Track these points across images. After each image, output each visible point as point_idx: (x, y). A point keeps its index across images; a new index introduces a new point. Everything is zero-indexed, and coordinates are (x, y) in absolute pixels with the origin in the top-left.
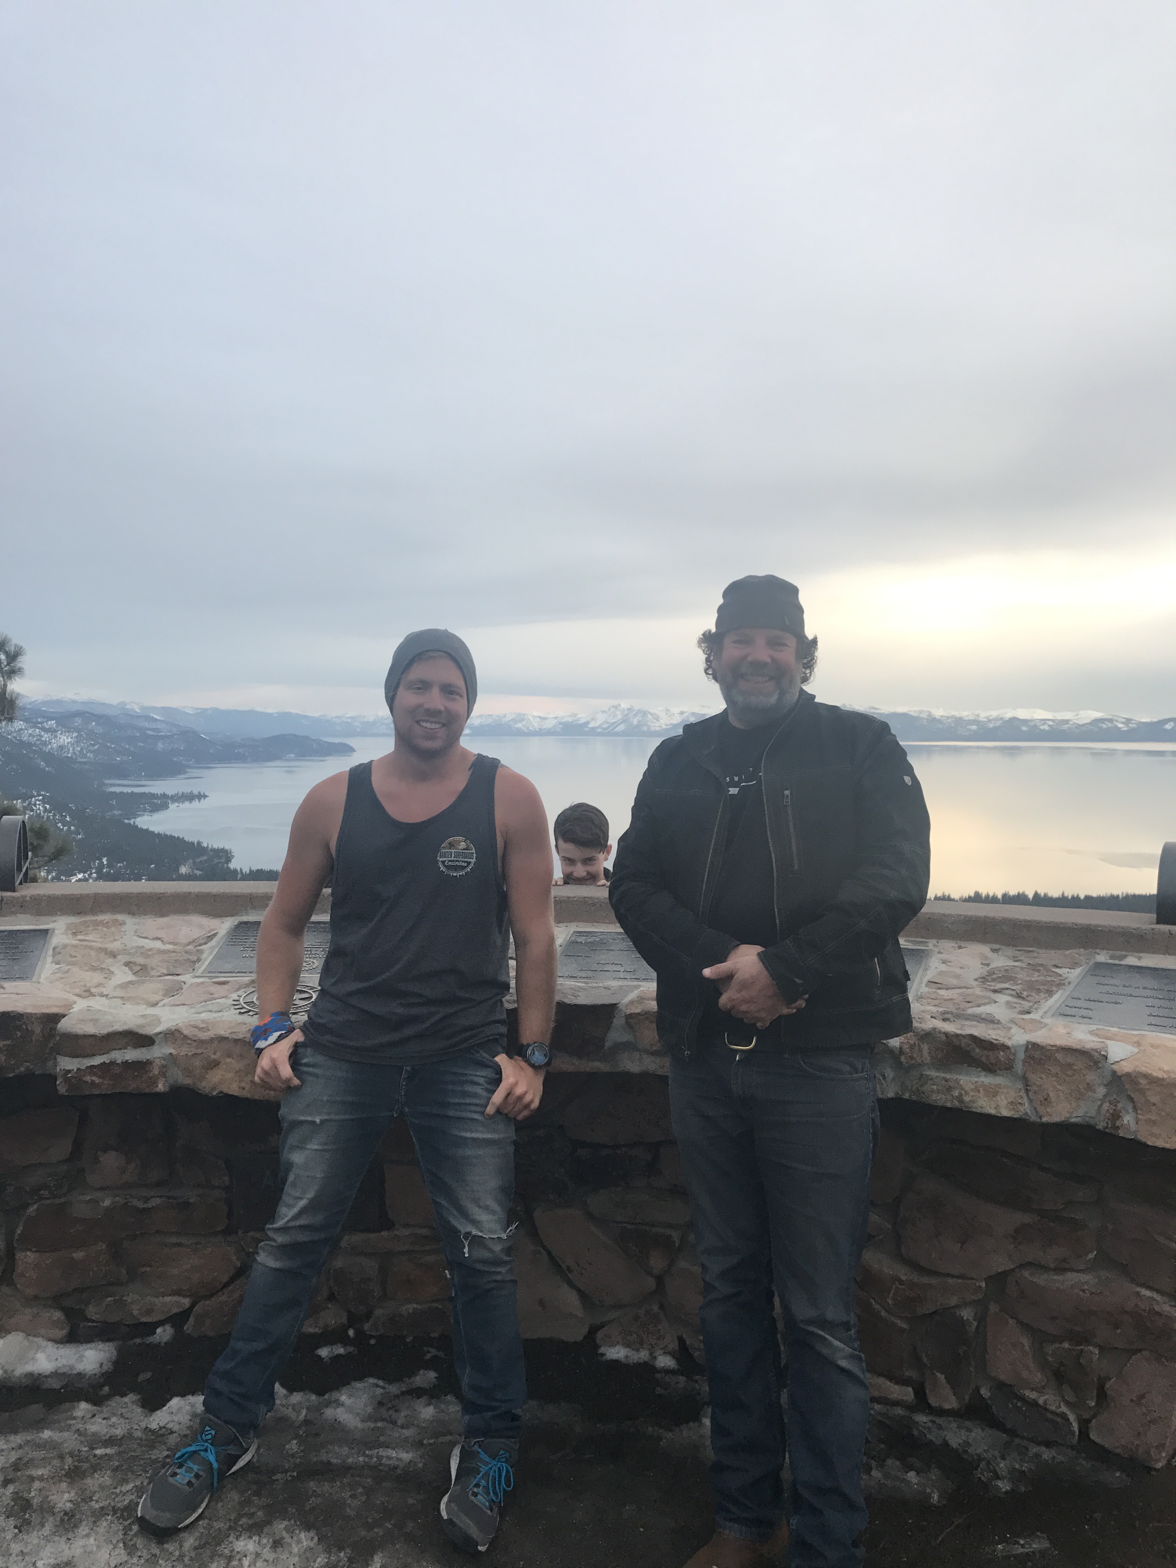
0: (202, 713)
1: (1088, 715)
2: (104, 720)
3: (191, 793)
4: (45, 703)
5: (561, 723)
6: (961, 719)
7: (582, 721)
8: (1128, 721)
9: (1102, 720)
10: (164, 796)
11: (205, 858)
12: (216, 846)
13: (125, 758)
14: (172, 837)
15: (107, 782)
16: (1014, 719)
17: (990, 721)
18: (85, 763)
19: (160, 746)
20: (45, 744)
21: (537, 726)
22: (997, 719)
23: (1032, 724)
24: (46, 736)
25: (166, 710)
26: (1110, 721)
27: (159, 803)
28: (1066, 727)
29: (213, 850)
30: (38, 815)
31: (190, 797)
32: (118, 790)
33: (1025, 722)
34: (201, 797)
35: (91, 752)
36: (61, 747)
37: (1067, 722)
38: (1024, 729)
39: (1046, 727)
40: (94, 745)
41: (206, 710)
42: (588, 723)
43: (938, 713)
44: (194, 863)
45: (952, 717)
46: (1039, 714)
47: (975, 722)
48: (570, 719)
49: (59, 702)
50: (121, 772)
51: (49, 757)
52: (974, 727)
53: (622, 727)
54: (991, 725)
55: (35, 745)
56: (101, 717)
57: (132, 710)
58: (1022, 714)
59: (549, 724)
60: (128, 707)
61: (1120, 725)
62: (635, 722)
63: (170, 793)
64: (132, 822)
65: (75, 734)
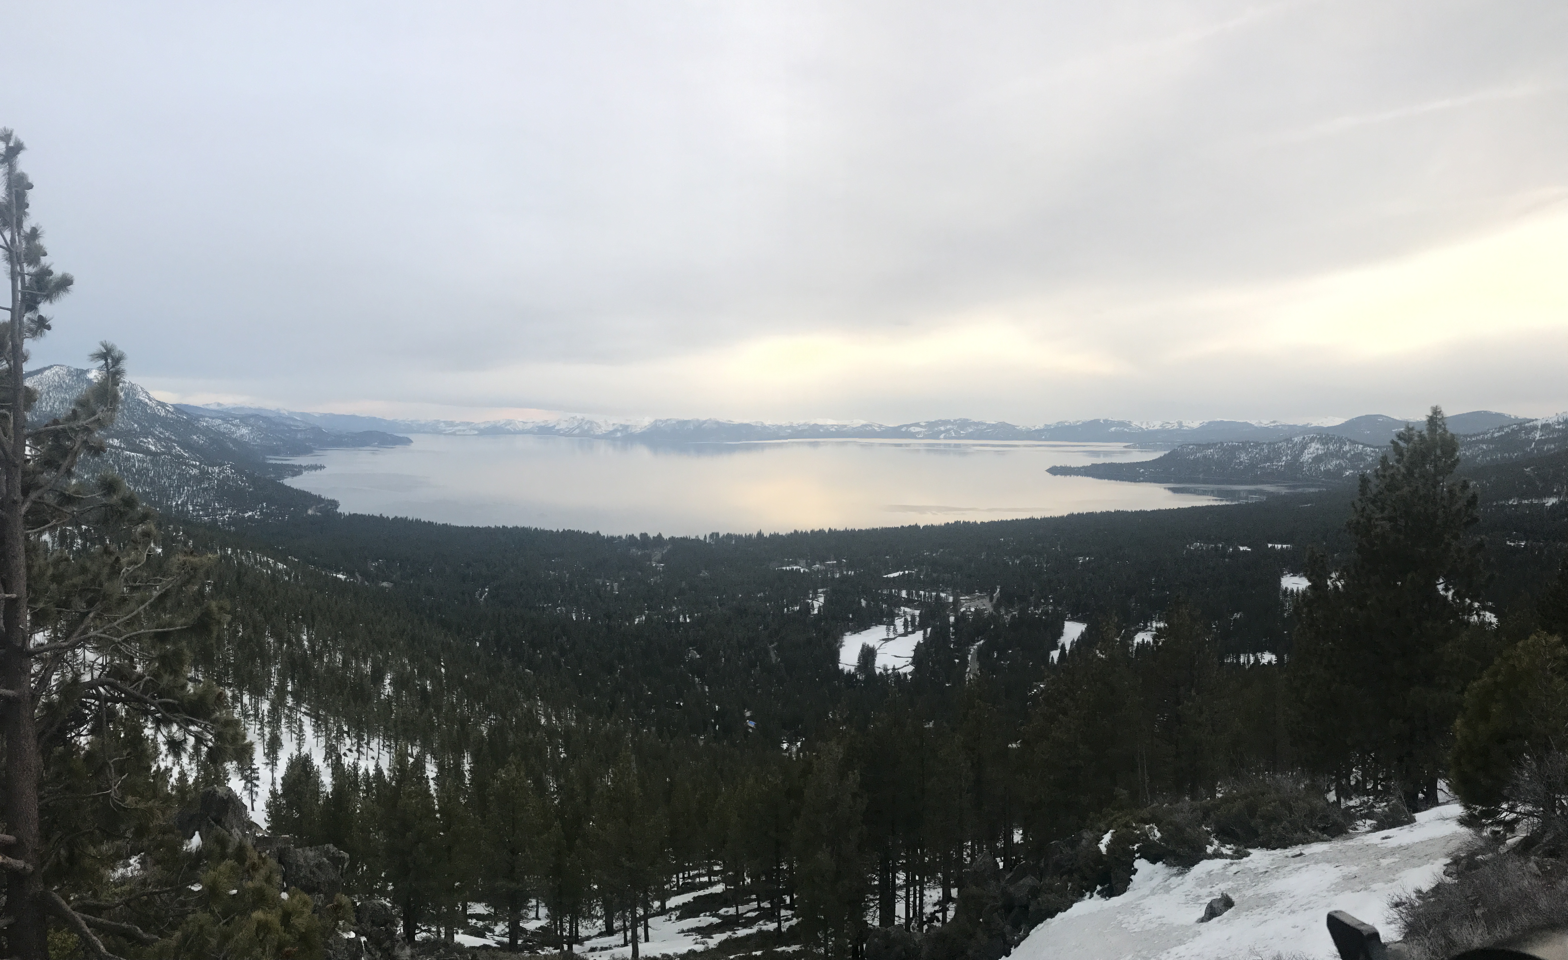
0: (324, 416)
1: (858, 422)
2: (266, 419)
3: (316, 465)
4: (234, 409)
5: (537, 427)
6: (781, 426)
7: (551, 425)
8: (881, 426)
9: (866, 426)
10: (300, 466)
11: (323, 505)
12: (329, 498)
13: (279, 443)
14: (304, 492)
15: (268, 457)
16: (815, 425)
17: (799, 426)
18: (256, 445)
19: (299, 436)
20: (233, 433)
21: (521, 427)
22: (805, 424)
23: (825, 427)
24: (233, 429)
25: (303, 414)
26: (870, 426)
27: (296, 471)
28: (845, 429)
29: (328, 500)
30: (228, 476)
31: (315, 468)
32: (274, 462)
33: (821, 426)
34: (322, 467)
35: (259, 438)
36: (242, 435)
37: (845, 426)
38: (821, 430)
39: (834, 430)
40: (260, 435)
41: (326, 414)
42: (555, 426)
43: (768, 423)
44: (317, 508)
45: (776, 425)
46: (830, 422)
47: (791, 427)
48: (543, 424)
49: (242, 408)
50: (276, 452)
51: (235, 441)
52: (789, 431)
53: (577, 431)
54: (800, 429)
55: (227, 434)
56: (266, 417)
57: (284, 414)
58: (820, 422)
59: (529, 426)
60: (281, 412)
61: (876, 428)
62: (586, 428)
63: (304, 464)
64: (281, 482)
65: (250, 428)
